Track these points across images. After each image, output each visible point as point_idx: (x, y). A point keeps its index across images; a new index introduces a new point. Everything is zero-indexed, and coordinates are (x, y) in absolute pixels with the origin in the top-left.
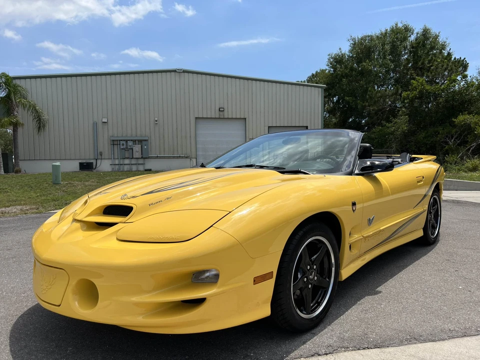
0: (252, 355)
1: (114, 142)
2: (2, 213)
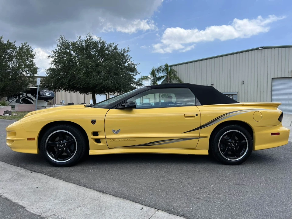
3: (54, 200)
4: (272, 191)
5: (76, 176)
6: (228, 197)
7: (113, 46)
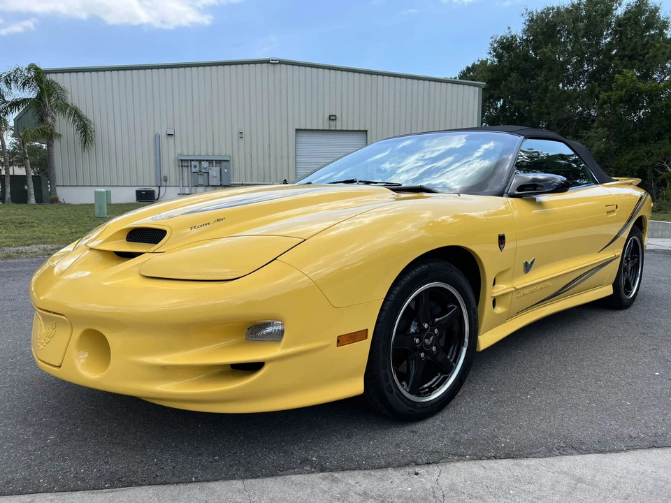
0: (314, 459)
1: (184, 163)
2: (17, 253)
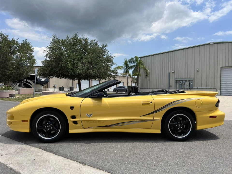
1: (177, 81)
3: (47, 170)
4: (213, 163)
5: (64, 150)
6: (178, 168)
7: (95, 42)
